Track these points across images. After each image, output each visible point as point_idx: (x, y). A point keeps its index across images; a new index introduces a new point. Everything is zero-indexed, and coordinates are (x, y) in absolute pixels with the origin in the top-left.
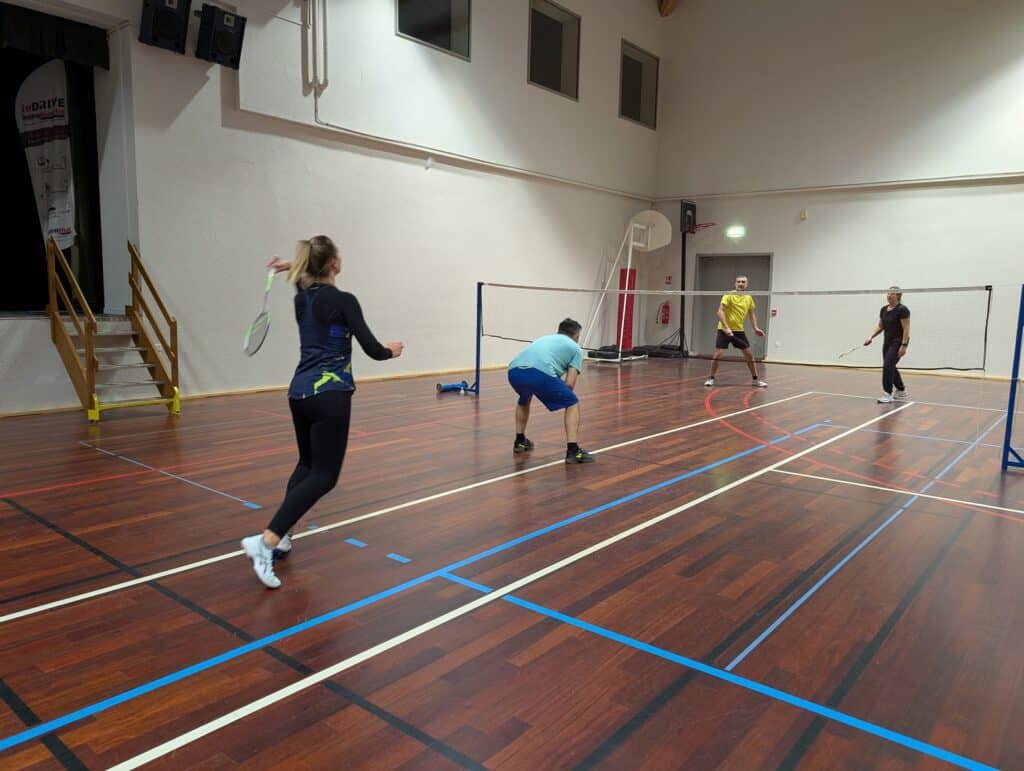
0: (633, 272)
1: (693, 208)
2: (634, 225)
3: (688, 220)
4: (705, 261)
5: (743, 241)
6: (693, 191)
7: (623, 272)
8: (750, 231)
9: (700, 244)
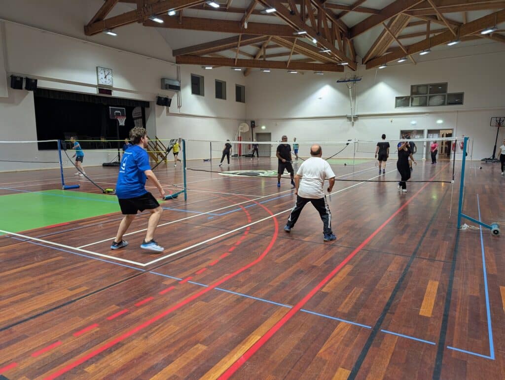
0: (240, 137)
1: (254, 122)
2: (240, 127)
3: (253, 125)
4: (258, 134)
5: (265, 129)
6: (254, 118)
7: (238, 137)
8: (266, 127)
9: (256, 130)
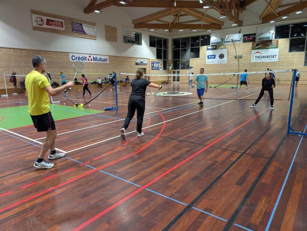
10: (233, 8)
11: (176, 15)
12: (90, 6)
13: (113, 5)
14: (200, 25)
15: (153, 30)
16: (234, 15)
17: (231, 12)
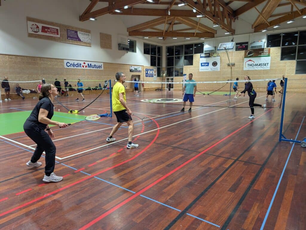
10: (225, 18)
11: (170, 24)
12: (85, 14)
13: (108, 13)
14: (194, 33)
15: (148, 38)
16: (227, 24)
17: (223, 21)
